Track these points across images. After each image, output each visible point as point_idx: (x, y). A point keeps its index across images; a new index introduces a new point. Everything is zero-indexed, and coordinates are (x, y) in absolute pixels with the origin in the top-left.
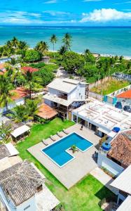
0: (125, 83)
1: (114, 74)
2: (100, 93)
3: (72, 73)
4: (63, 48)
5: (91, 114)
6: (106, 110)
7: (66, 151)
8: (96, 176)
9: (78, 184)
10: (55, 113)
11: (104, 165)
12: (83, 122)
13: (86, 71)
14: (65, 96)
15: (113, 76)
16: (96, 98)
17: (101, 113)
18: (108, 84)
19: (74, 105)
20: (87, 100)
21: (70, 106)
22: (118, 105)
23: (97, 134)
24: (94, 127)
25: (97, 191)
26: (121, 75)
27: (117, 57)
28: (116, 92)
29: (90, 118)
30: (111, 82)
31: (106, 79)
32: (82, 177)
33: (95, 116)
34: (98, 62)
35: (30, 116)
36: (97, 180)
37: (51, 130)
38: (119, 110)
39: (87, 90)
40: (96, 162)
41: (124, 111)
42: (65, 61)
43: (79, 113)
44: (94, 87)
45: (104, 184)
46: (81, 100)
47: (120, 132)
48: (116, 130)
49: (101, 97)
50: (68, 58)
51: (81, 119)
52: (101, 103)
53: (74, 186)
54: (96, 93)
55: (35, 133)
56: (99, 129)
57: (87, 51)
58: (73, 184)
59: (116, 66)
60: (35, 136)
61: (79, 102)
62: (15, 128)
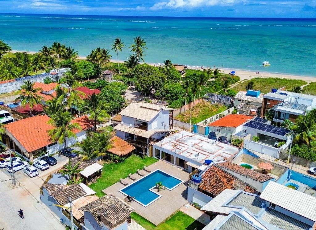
0: (221, 107)
1: (207, 96)
2: (188, 122)
3: (147, 95)
4: (133, 58)
5: (178, 147)
6: (197, 141)
7: (150, 190)
8: (187, 212)
9: (167, 221)
10: (131, 148)
11: (195, 200)
12: (168, 157)
13: (168, 93)
14: (144, 125)
15: (205, 98)
16: (183, 129)
17: (190, 146)
18: (199, 109)
19: (156, 137)
20: (172, 130)
21: (151, 139)
22: (212, 136)
23: (186, 170)
24: (182, 163)
25: (188, 225)
26: (216, 96)
27: (210, 70)
28: (209, 120)
29: (178, 151)
30: (203, 107)
31: (195, 102)
32: (171, 213)
33: (183, 149)
34: (184, 78)
35: (100, 151)
36: (188, 216)
37: (128, 169)
38: (211, 141)
39: (171, 118)
40: (186, 199)
41: (217, 142)
42: (138, 78)
43: (163, 147)
44: (180, 114)
45: (196, 219)
46: (164, 131)
47: (212, 164)
48: (208, 162)
49: (189, 126)
50: (141, 73)
51: (166, 154)
52: (190, 134)
53: (163, 223)
54: (182, 121)
55: (108, 173)
56: (189, 163)
57: (167, 62)
58: (161, 221)
59: (210, 83)
60: (110, 176)
61: (162, 133)
62: (85, 167)
